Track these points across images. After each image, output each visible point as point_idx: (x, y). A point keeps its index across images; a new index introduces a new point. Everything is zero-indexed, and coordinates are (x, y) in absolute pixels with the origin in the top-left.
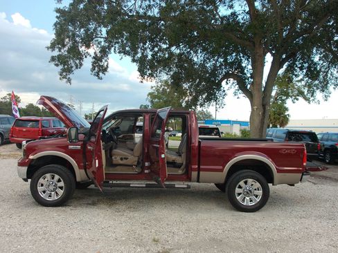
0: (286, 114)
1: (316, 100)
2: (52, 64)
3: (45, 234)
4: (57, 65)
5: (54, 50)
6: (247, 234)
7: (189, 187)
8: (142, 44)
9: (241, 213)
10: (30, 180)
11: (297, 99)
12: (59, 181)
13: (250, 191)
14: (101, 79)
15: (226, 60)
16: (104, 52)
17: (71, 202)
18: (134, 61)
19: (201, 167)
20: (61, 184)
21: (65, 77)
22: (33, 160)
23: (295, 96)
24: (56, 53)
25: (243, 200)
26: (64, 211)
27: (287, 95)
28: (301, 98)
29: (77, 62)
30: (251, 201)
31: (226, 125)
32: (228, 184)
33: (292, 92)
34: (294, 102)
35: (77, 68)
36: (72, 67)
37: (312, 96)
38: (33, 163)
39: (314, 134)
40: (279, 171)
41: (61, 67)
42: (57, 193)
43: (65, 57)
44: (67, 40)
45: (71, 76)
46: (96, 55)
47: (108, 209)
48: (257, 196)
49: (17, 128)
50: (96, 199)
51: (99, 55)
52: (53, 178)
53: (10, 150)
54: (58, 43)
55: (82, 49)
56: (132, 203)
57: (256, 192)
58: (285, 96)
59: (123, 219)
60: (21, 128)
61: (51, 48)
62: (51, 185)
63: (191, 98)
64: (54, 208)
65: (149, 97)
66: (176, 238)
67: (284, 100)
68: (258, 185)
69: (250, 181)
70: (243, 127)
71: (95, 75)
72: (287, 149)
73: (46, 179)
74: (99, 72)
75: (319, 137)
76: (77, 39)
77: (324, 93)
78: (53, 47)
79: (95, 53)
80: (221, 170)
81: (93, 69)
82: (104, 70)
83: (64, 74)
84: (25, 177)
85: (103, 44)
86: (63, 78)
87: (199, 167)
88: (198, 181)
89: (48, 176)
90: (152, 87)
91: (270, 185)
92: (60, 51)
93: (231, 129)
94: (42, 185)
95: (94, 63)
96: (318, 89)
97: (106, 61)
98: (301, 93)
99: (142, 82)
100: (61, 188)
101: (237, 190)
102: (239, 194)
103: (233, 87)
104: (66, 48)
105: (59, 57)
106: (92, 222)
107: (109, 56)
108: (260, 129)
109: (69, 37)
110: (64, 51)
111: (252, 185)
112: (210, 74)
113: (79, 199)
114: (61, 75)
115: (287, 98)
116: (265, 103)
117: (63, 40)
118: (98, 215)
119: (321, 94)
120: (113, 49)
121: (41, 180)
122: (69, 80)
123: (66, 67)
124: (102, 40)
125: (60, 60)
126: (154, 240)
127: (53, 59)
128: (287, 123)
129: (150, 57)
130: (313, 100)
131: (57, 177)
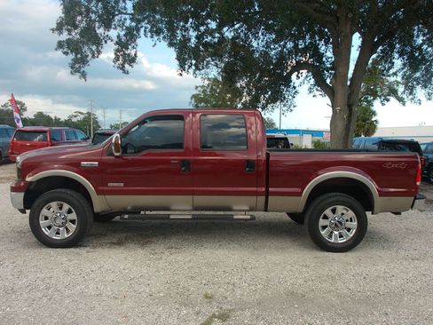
0: (373, 119)
1: (416, 100)
2: (60, 52)
3: (48, 289)
4: (66, 53)
5: (61, 33)
6: (339, 284)
7: (253, 218)
8: (181, 24)
9: (327, 254)
10: (28, 211)
11: (388, 100)
12: (70, 212)
13: (340, 223)
14: (128, 73)
15: (296, 46)
16: (131, 35)
17: (88, 241)
18: (171, 45)
19: (270, 189)
20: (73, 216)
21: (78, 71)
22: (31, 182)
23: (385, 96)
24: (65, 36)
25: (330, 236)
26: (77, 253)
27: (375, 95)
28: (392, 99)
29: (94, 48)
30: (341, 236)
31: (294, 135)
32: (309, 213)
33: (381, 91)
34: (383, 105)
35: (93, 57)
36: (87, 56)
37: (411, 94)
38: (32, 187)
39: (417, 143)
40: (381, 194)
41: (72, 56)
42: (67, 229)
43: (78, 42)
44: (79, 18)
45: (86, 69)
46: (120, 40)
47: (139, 249)
48: (349, 230)
49: (19, 142)
50: (122, 236)
51: (123, 39)
52: (61, 208)
53: (11, 171)
54: (67, 22)
55: (100, 31)
56: (173, 241)
57: (349, 224)
58: (371, 95)
59: (161, 264)
60: (23, 143)
61: (57, 29)
62: (58, 217)
63: (248, 98)
64: (64, 250)
65: (193, 101)
66: (238, 292)
67: (370, 101)
68: (351, 214)
69: (340, 209)
70: (316, 138)
71: (118, 67)
72: (393, 162)
73: (52, 210)
74: (124, 63)
75: (423, 147)
76: (93, 16)
77: (427, 90)
78: (59, 28)
79: (118, 36)
80: (299, 194)
81: (117, 59)
82: (132, 60)
83: (77, 66)
84: (22, 207)
85: (128, 23)
86: (76, 71)
87: (267, 189)
88: (266, 210)
89: (54, 205)
90: (197, 87)
91: (369, 214)
92: (70, 34)
93: (301, 141)
94: (46, 218)
95: (117, 51)
96: (418, 84)
97: (133, 48)
98: (393, 92)
99: (181, 75)
100: (73, 222)
101: (322, 222)
102: (324, 227)
103: (306, 82)
104: (78, 31)
105: (69, 42)
106: (117, 270)
107: (138, 41)
108: (344, 139)
109: (81, 14)
110: (75, 35)
111: (343, 214)
112: (275, 65)
113: (98, 236)
114: (72, 67)
115: (374, 99)
116: (351, 102)
117: (74, 19)
118: (126, 259)
119: (423, 91)
120: (142, 30)
121: (44, 211)
122: (84, 75)
123: (79, 56)
124: (127, 16)
125: (70, 46)
126: (206, 296)
127: (60, 45)
128: (374, 132)
129: (193, 40)
130: (412, 99)
131: (66, 207)
